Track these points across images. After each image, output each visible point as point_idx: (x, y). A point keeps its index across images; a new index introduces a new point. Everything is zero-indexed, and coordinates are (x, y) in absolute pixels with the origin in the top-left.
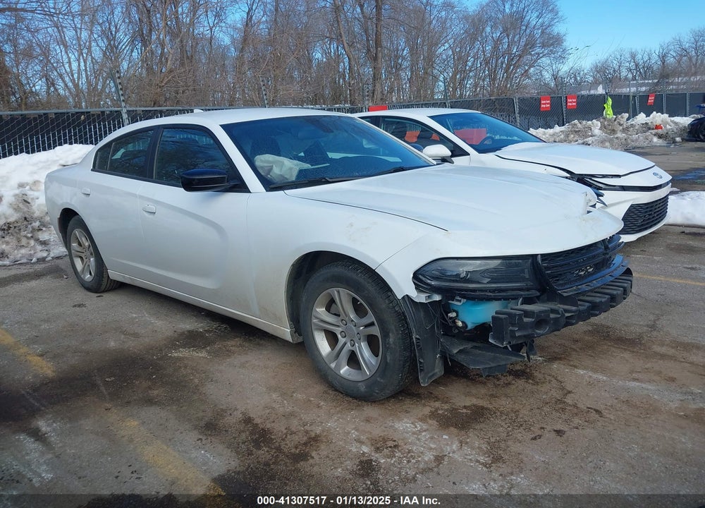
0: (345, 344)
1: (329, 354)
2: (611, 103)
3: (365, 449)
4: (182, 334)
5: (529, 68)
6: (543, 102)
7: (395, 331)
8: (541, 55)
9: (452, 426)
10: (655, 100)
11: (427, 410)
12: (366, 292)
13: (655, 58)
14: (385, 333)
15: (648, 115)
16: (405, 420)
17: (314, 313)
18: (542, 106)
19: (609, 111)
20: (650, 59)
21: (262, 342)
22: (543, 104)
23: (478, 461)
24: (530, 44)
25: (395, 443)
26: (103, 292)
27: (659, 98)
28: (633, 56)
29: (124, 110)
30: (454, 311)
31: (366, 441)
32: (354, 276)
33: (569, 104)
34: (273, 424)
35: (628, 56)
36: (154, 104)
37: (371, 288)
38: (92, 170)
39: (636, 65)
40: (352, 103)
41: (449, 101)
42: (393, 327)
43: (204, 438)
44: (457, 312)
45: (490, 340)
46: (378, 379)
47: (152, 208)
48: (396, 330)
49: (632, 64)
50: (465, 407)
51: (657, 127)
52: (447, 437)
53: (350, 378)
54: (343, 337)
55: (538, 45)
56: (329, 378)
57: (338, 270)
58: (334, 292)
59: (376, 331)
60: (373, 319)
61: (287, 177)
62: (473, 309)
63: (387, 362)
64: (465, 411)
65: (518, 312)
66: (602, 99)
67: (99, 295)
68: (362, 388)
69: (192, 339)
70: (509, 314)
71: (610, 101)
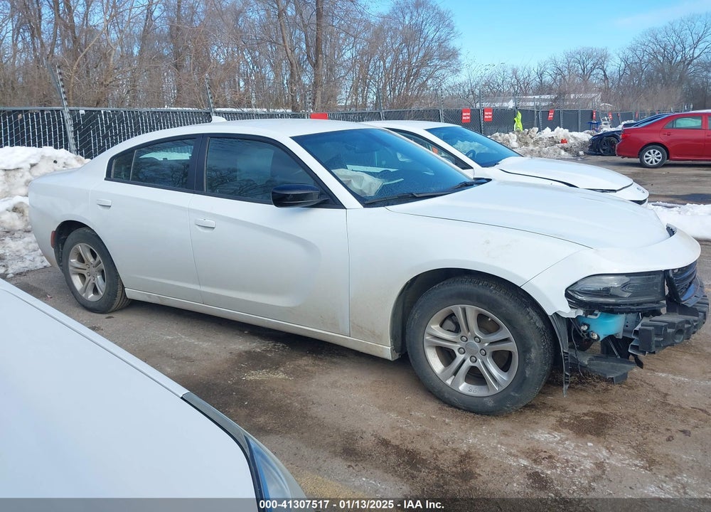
0: (464, 361)
1: (443, 371)
2: (520, 117)
3: (524, 462)
4: (240, 355)
5: (427, 80)
6: (464, 114)
7: (536, 345)
8: (438, 67)
9: (587, 433)
10: (554, 115)
11: (552, 420)
12: (504, 309)
13: (534, 75)
14: (524, 349)
15: (553, 130)
16: (540, 431)
17: (427, 330)
18: (464, 118)
19: (519, 124)
20: (529, 76)
21: (335, 360)
22: (465, 116)
23: (636, 465)
24: (428, 57)
25: (548, 454)
26: (112, 312)
27: (557, 114)
28: (515, 72)
29: (67, 110)
30: (585, 324)
31: (519, 454)
32: (488, 293)
33: (486, 117)
34: (413, 445)
35: (510, 72)
36: (98, 104)
37: (509, 305)
38: (105, 179)
39: (518, 81)
40: (294, 109)
41: (383, 111)
42: (535, 343)
43: (353, 464)
44: (588, 326)
45: (629, 351)
46: (512, 394)
47: (211, 222)
48: (538, 345)
49: (514, 79)
50: (585, 414)
51: (563, 141)
52: (592, 445)
53: (471, 393)
54: (460, 353)
55: (435, 57)
56: (446, 394)
57: (466, 286)
58: (457, 309)
59: (512, 346)
60: (509, 335)
61: (366, 192)
62: (608, 321)
63: (525, 377)
64: (586, 418)
65: (664, 324)
66: (513, 113)
67: (107, 315)
68: (490, 403)
69: (254, 360)
70: (656, 327)
71: (519, 116)
